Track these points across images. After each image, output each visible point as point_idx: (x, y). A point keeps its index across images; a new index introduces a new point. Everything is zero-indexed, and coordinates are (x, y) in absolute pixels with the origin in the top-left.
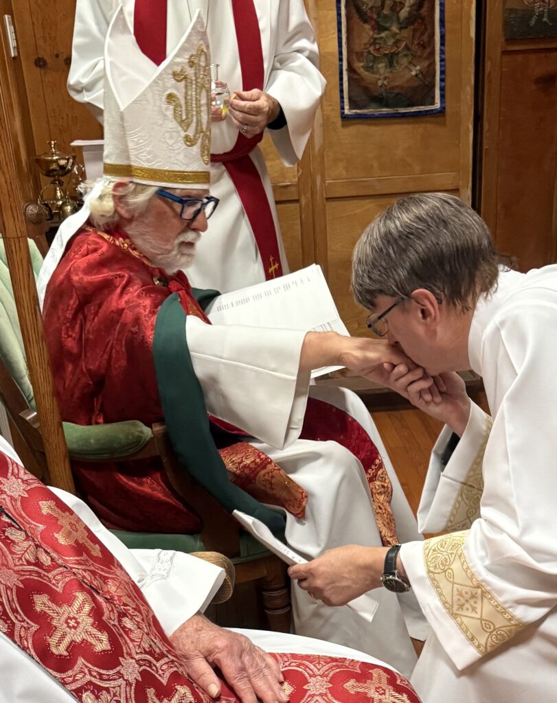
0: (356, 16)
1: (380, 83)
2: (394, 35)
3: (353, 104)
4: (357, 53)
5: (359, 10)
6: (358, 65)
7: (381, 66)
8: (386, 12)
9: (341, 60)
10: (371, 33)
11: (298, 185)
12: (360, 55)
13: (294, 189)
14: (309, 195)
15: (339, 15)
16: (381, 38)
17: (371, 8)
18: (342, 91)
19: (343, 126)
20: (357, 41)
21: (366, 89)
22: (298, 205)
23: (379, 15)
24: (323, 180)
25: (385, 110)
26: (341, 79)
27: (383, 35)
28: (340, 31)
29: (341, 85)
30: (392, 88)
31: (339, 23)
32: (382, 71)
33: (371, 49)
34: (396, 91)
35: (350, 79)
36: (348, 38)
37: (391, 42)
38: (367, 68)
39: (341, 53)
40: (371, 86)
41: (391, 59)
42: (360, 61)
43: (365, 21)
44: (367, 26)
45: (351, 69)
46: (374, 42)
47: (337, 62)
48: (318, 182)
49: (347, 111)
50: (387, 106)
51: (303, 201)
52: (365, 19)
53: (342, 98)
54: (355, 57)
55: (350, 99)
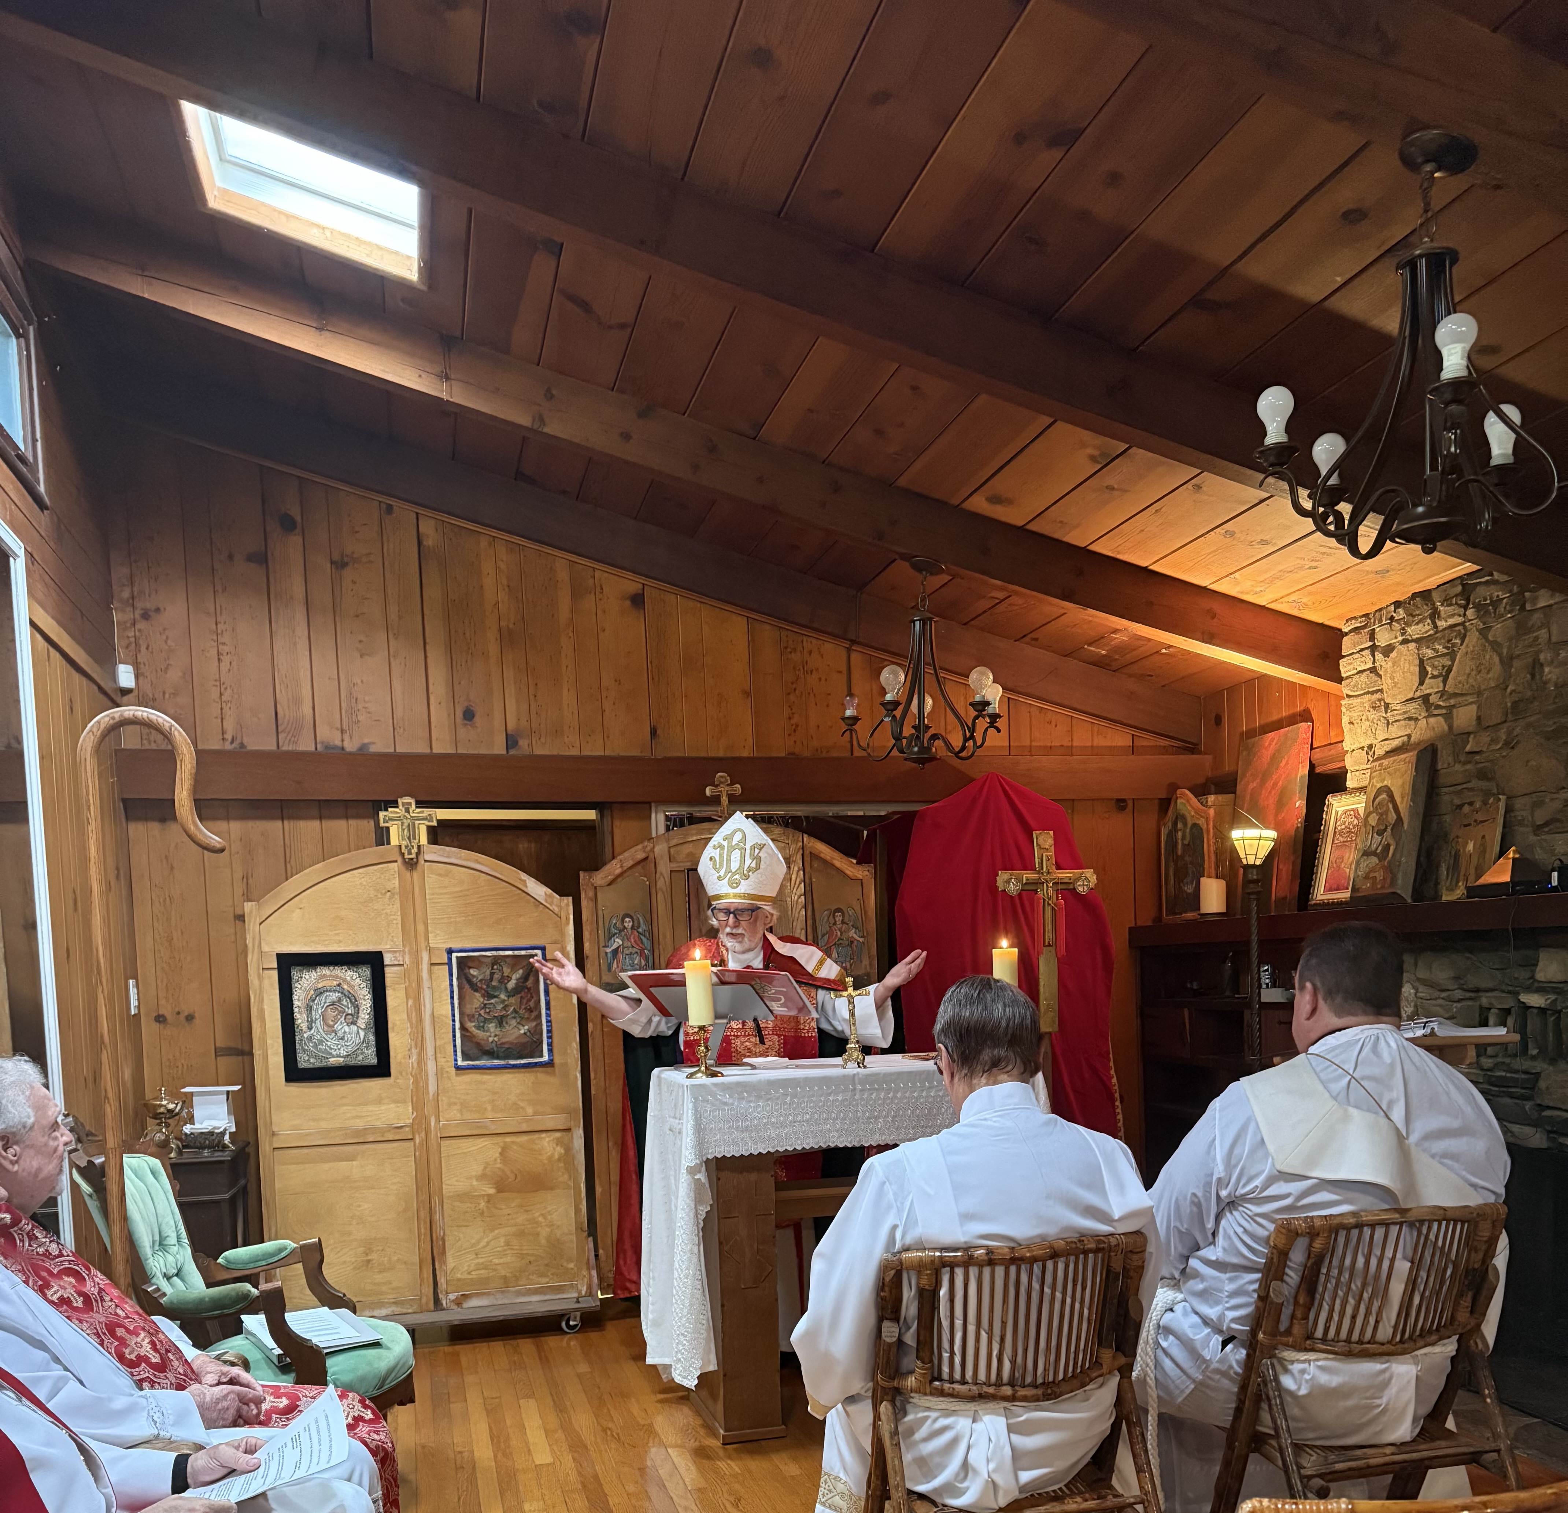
0: (467, 986)
1: (491, 1039)
2: (503, 1001)
3: (466, 1056)
4: (468, 1016)
5: (470, 982)
6: (470, 1025)
7: (492, 1026)
8: (494, 983)
9: (454, 1021)
10: (482, 1000)
11: (412, 1126)
12: (471, 1018)
13: (407, 1129)
14: (423, 1134)
15: (451, 985)
16: (491, 1004)
17: (481, 981)
18: (455, 1046)
19: (457, 1075)
20: (468, 1006)
21: (478, 1044)
22: (412, 1143)
23: (488, 986)
24: (438, 1120)
25: (496, 1062)
26: (454, 1036)
27: (492, 1001)
28: (452, 998)
29: (454, 1041)
30: (503, 1043)
31: (452, 992)
32: (492, 1030)
33: (482, 1012)
34: (507, 1046)
35: (462, 1036)
36: (460, 1004)
37: (500, 1007)
38: (478, 1028)
39: (453, 1015)
40: (482, 1042)
41: (501, 1021)
42: (471, 1022)
43: (476, 990)
44: (477, 994)
45: (463, 1028)
46: (485, 1006)
47: (451, 1023)
48: (433, 1124)
49: (460, 1062)
50: (498, 1058)
51: (417, 1140)
52: (475, 988)
53: (455, 1051)
54: (466, 1019)
55: (463, 1052)
